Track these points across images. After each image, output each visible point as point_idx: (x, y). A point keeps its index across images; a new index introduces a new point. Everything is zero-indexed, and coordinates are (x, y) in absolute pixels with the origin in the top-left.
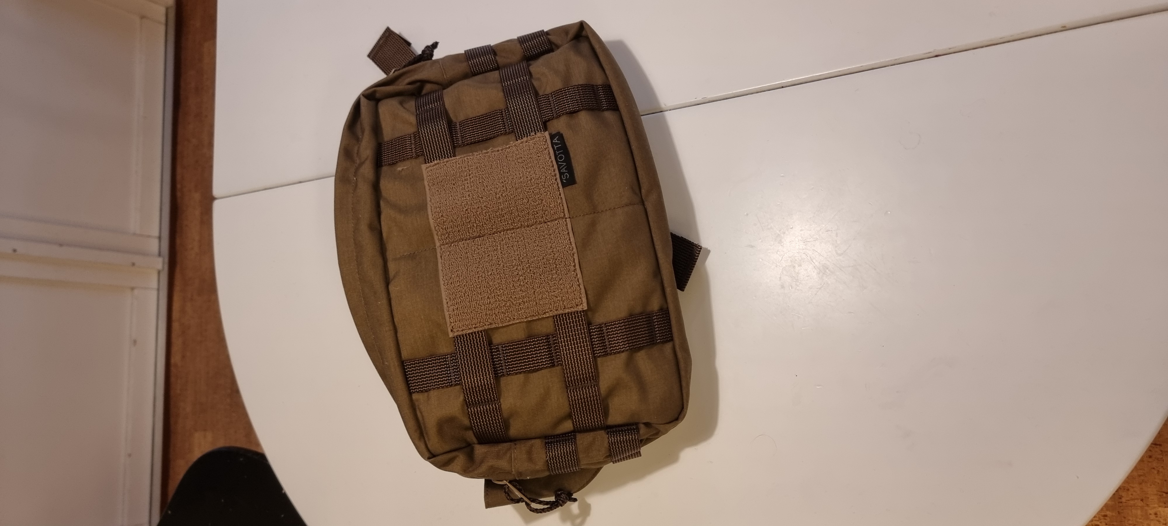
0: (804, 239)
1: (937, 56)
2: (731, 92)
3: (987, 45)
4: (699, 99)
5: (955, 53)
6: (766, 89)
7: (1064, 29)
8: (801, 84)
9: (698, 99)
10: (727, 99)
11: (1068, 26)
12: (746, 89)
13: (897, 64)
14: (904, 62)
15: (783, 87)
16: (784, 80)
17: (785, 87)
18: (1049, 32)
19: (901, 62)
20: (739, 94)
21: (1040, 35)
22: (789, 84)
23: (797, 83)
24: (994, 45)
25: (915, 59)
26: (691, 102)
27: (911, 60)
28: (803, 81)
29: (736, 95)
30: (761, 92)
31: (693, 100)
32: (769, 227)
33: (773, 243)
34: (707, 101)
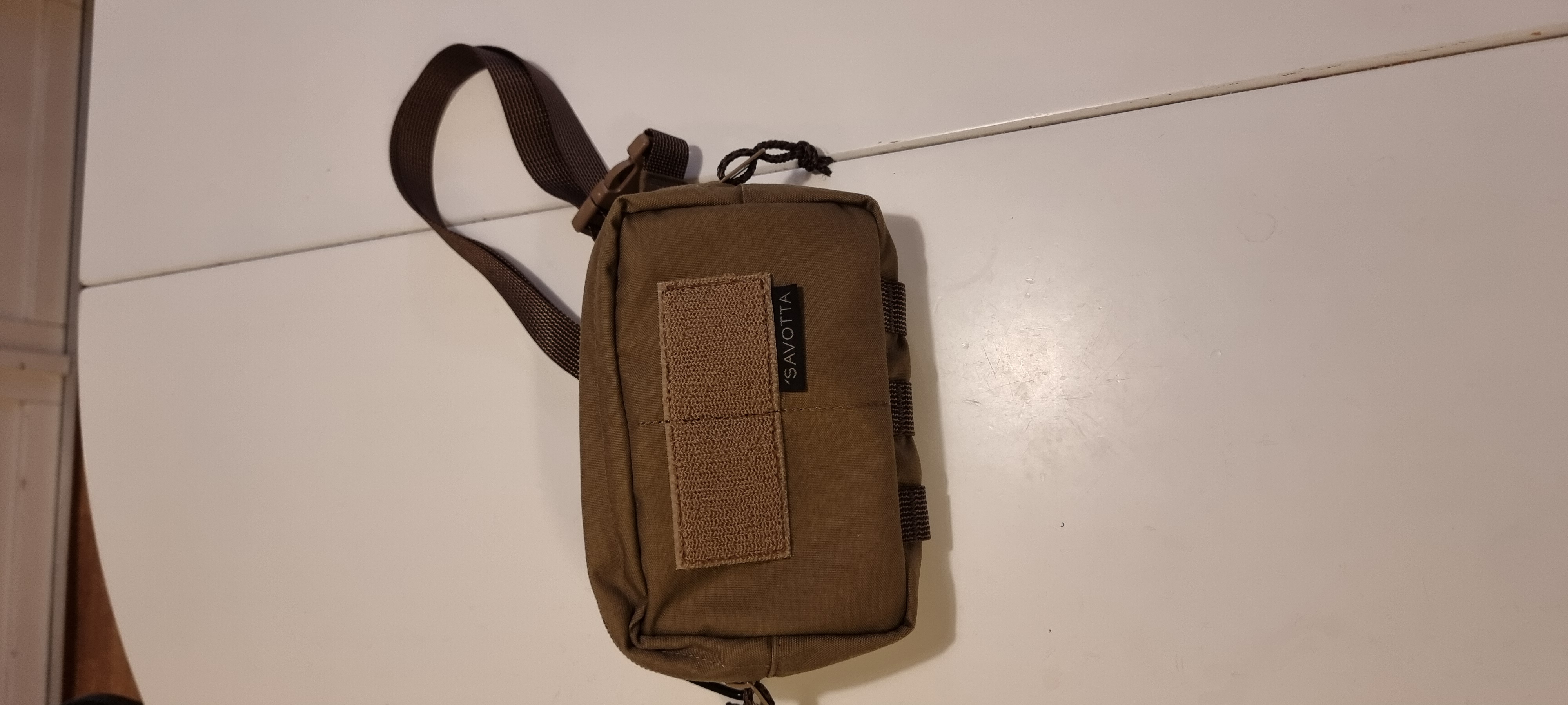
0: (1067, 394)
1: (1305, 80)
2: (942, 134)
3: (1395, 62)
4: (886, 143)
5: (1337, 74)
6: (1001, 130)
7: (1538, 37)
8: (1063, 122)
9: (883, 144)
10: (933, 144)
11: (1544, 34)
12: (967, 129)
13: (1233, 93)
14: (1246, 88)
15: (1030, 127)
16: (1033, 115)
17: (1034, 127)
18: (1509, 42)
19: (1241, 88)
20: (955, 137)
21: (1493, 47)
22: (1043, 122)
23: (1055, 120)
24: (1409, 62)
25: (1267, 85)
26: (872, 149)
27: (1259, 85)
28: (1068, 117)
29: (950, 138)
30: (993, 134)
31: (874, 145)
32: (1006, 369)
33: (1012, 398)
34: (899, 147)
